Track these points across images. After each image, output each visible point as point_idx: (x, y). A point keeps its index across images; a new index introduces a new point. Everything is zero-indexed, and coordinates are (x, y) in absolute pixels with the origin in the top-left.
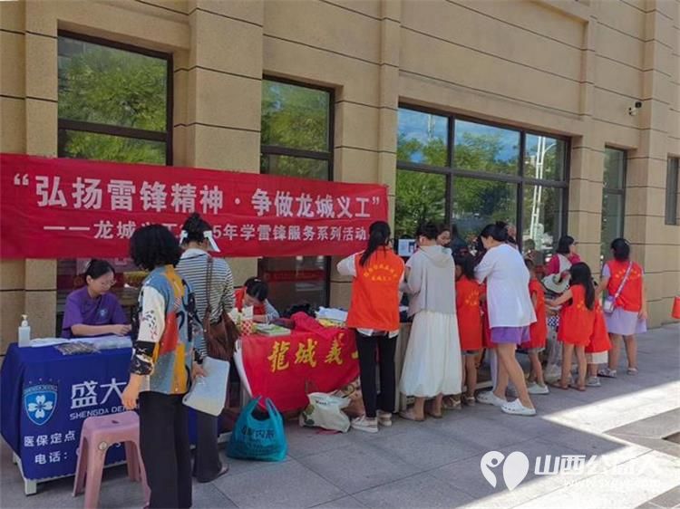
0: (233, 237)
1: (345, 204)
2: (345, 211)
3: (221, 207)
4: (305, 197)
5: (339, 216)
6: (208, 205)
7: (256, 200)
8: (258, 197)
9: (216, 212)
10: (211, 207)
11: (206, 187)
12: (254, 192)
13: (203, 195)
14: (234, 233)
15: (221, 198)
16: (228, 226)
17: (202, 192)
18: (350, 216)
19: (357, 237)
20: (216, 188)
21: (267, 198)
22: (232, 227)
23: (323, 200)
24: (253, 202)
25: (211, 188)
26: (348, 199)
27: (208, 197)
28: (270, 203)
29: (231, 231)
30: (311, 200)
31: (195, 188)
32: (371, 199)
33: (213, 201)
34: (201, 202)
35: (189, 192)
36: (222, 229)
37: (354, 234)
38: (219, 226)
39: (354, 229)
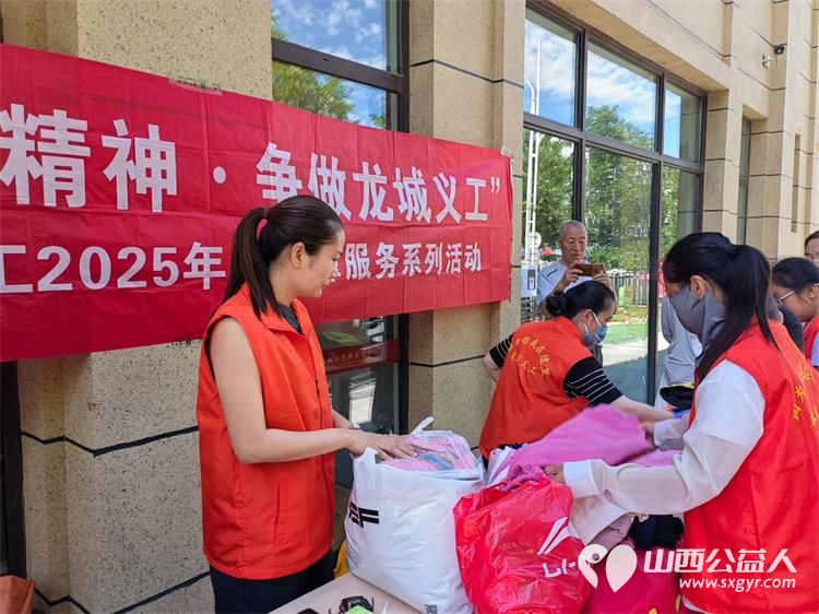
0: (214, 280)
1: (448, 191)
2: (449, 208)
3: (173, 191)
4: (372, 172)
5: (440, 218)
6: (132, 184)
7: (268, 173)
8: (272, 167)
9: (157, 206)
10: (141, 190)
11: (120, 125)
12: (263, 151)
13: (114, 151)
14: (213, 268)
15: (171, 165)
16: (197, 247)
17: (107, 141)
18: (457, 217)
19: (467, 265)
20: (154, 130)
21: (292, 170)
22: (207, 251)
23: (407, 181)
24: (261, 179)
25: (137, 130)
26: (453, 180)
27: (132, 156)
28: (299, 184)
29: (207, 262)
30: (384, 180)
31: (83, 125)
32: (488, 183)
33: (149, 173)
34: (109, 173)
35: (61, 136)
36: (179, 258)
37: (463, 258)
38: (173, 250)
39: (463, 249)
